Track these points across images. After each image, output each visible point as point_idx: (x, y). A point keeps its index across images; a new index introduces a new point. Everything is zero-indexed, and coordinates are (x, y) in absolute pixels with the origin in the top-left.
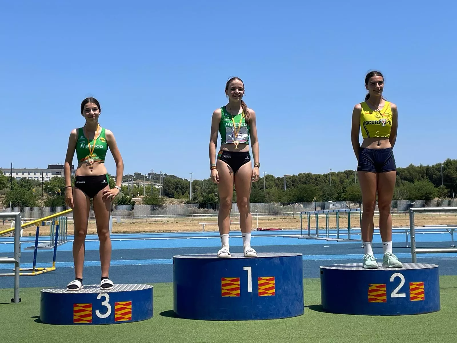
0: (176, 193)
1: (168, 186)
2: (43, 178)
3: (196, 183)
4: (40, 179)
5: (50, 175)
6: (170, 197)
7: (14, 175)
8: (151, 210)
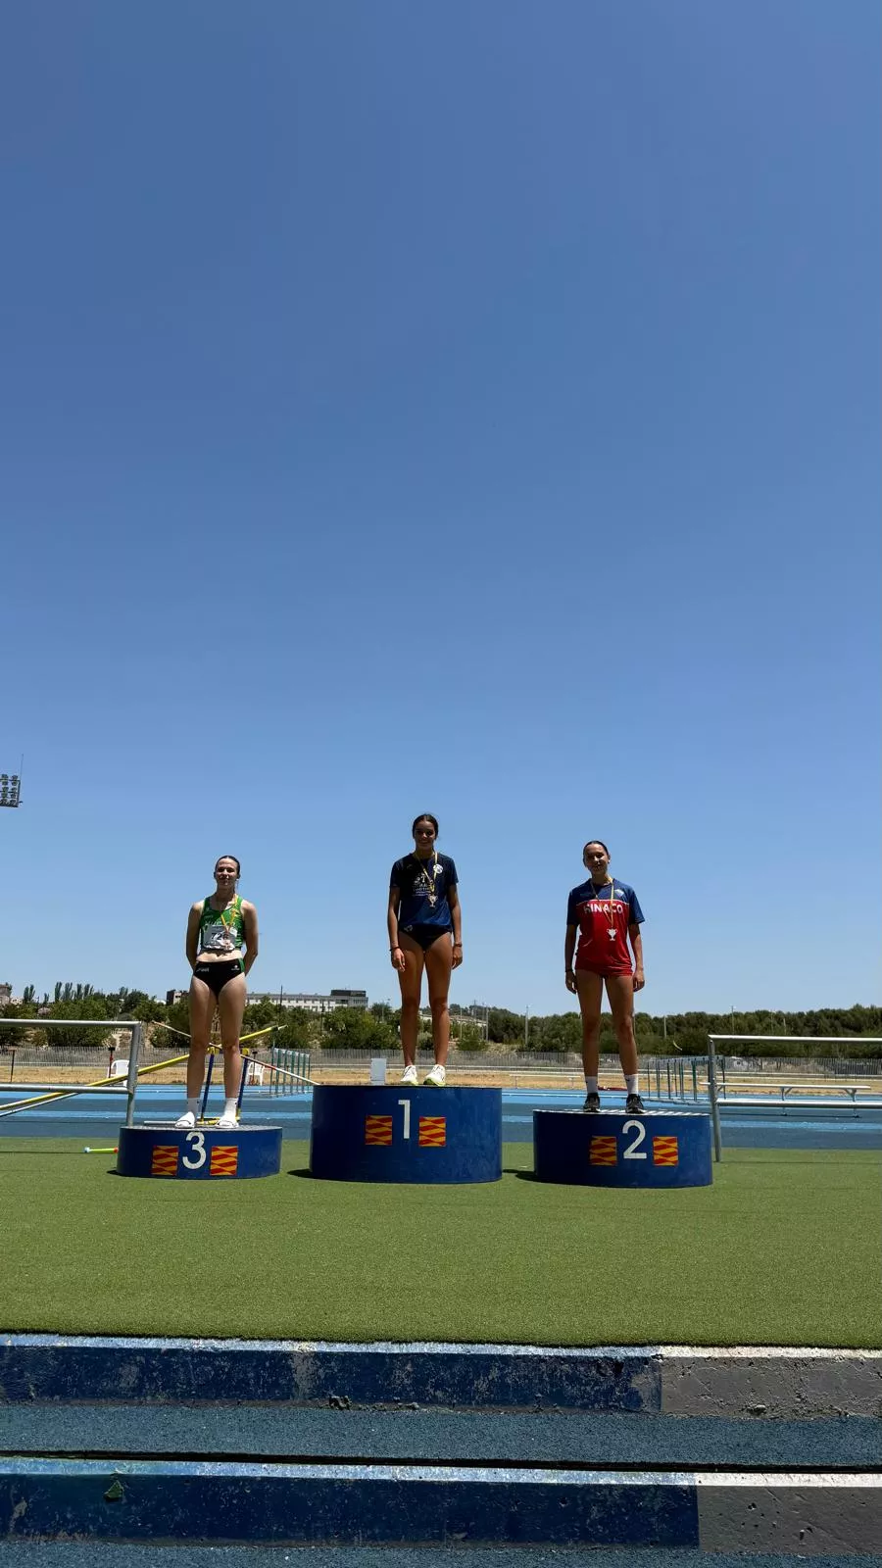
0: (505, 1036)
1: (495, 1024)
2: (323, 1008)
3: (534, 1021)
4: (320, 1010)
5: (333, 1004)
6: (496, 1041)
7: (285, 1003)
8: (467, 1059)
